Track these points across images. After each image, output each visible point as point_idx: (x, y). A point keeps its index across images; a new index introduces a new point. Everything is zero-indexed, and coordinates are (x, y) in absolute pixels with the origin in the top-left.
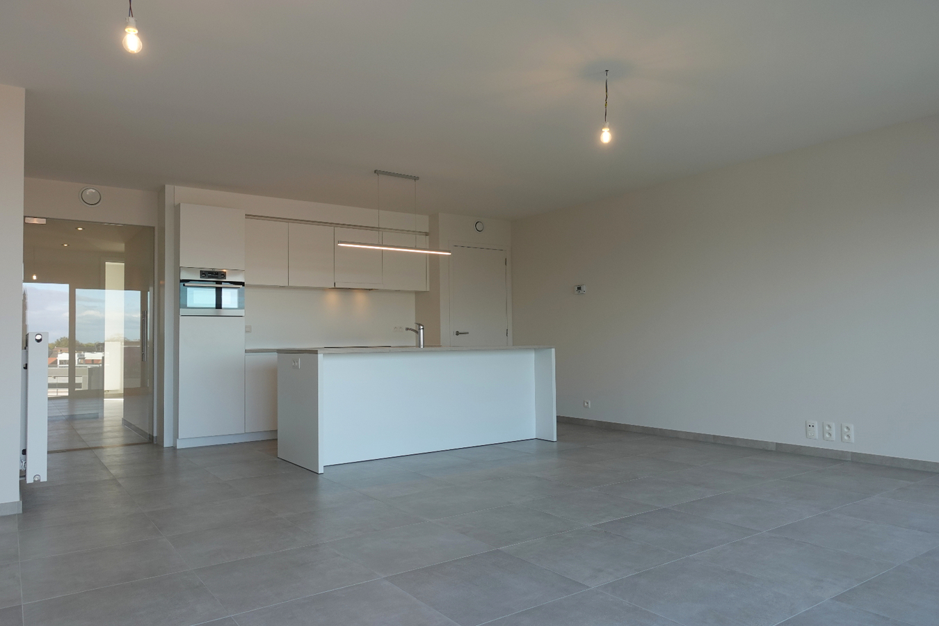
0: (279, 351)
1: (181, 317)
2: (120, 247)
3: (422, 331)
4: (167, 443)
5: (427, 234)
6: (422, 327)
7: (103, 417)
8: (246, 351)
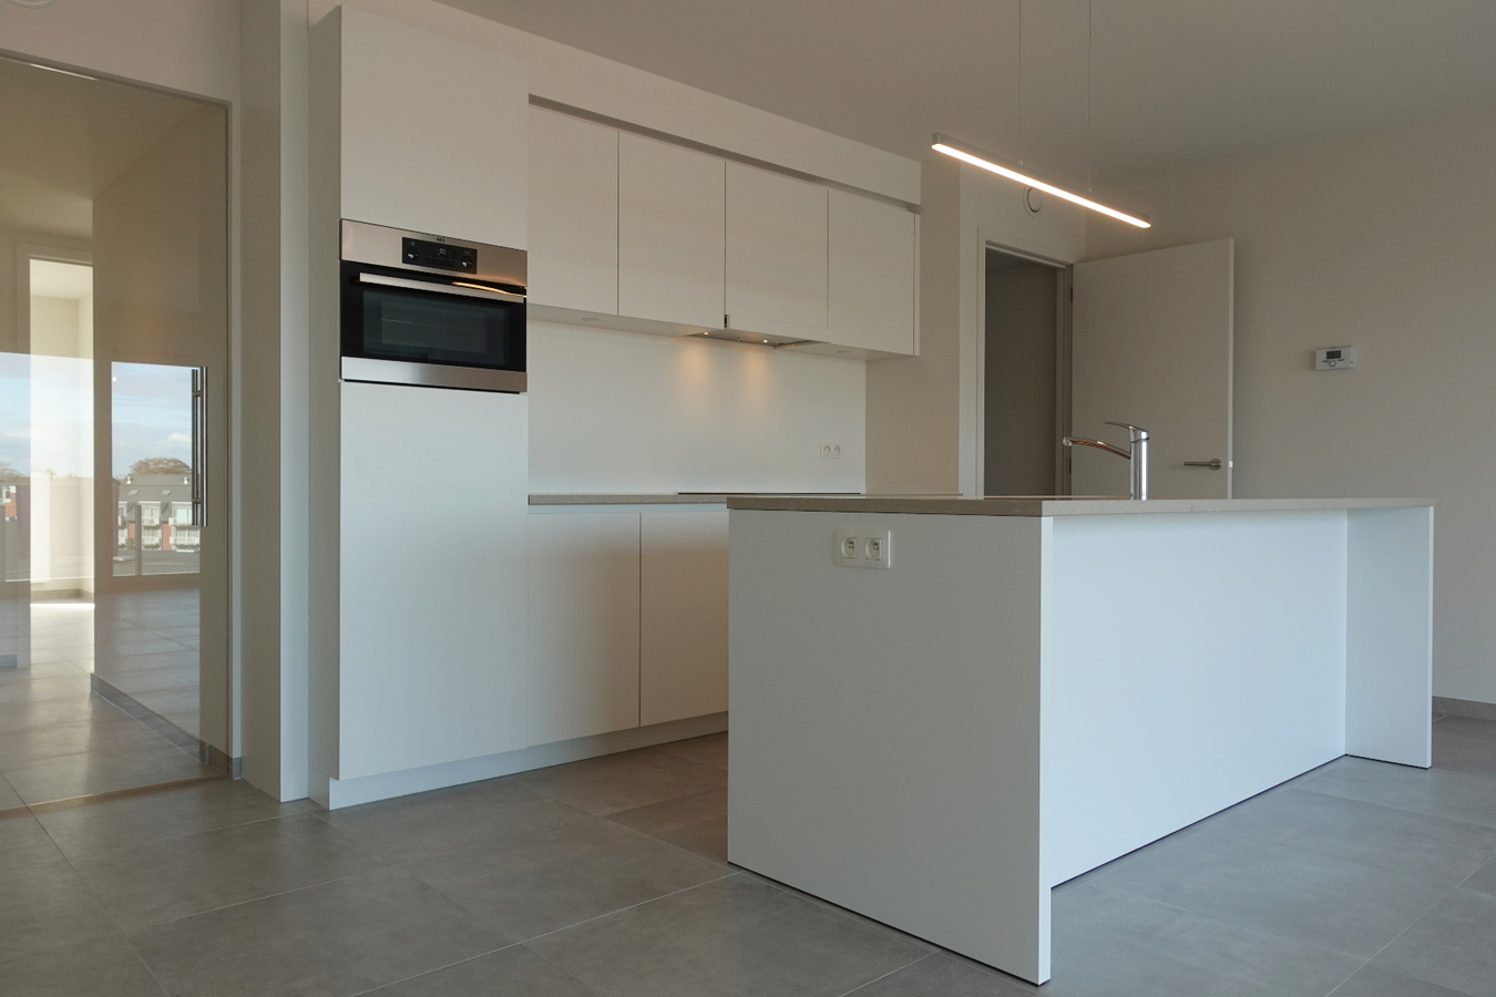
0: (737, 502)
1: (344, 385)
2: (79, 214)
3: (1144, 444)
4: (292, 786)
5: (911, 207)
6: (1144, 435)
7: (27, 668)
8: (532, 500)
